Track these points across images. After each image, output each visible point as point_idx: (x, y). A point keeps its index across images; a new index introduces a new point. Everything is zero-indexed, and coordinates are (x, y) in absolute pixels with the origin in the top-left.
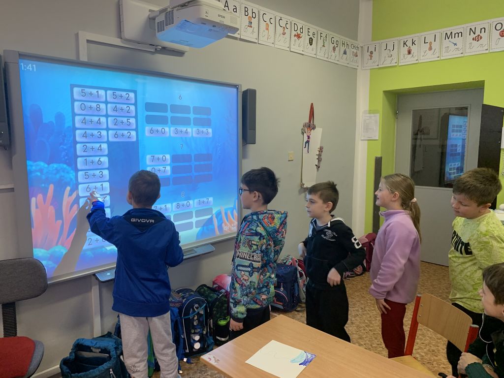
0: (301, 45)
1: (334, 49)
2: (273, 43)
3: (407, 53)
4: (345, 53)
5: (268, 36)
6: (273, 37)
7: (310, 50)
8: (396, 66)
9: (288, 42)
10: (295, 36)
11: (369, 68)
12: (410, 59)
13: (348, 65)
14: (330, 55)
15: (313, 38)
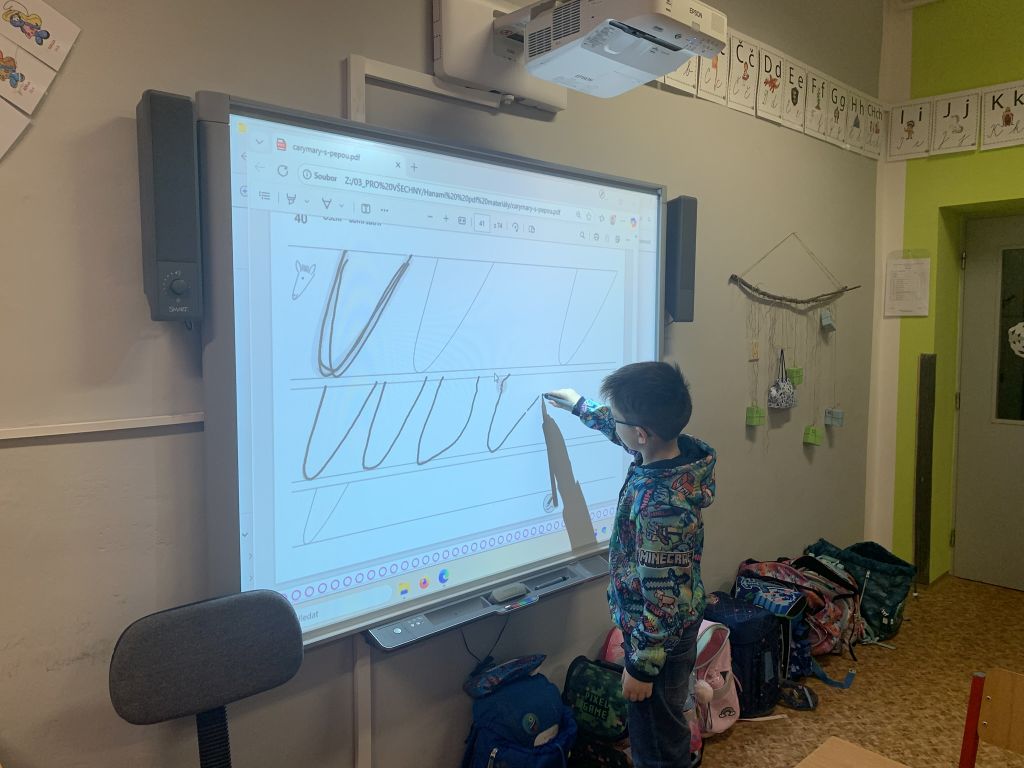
0: (775, 105)
1: (837, 116)
2: (724, 98)
3: (1001, 122)
4: (857, 124)
5: (717, 81)
6: (724, 85)
7: (792, 118)
8: (973, 152)
9: (753, 96)
10: (766, 83)
11: (904, 157)
12: (1007, 137)
13: (861, 152)
14: (829, 128)
15: (798, 88)
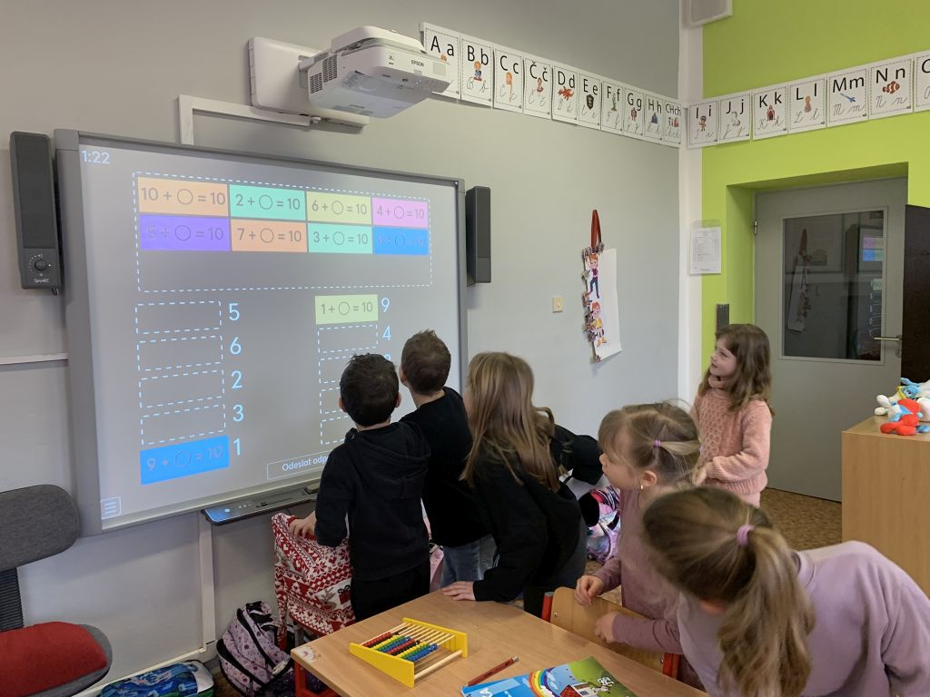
0: (571, 109)
1: (634, 114)
2: (520, 107)
3: (767, 118)
4: (654, 120)
5: (512, 94)
6: (520, 97)
7: (588, 118)
8: (748, 141)
9: (548, 103)
10: (560, 93)
11: (700, 146)
12: (771, 129)
13: (661, 142)
14: (626, 125)
15: (593, 95)
